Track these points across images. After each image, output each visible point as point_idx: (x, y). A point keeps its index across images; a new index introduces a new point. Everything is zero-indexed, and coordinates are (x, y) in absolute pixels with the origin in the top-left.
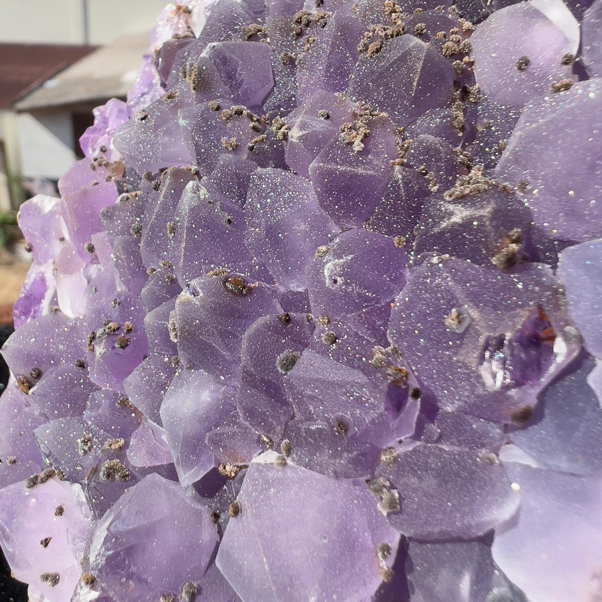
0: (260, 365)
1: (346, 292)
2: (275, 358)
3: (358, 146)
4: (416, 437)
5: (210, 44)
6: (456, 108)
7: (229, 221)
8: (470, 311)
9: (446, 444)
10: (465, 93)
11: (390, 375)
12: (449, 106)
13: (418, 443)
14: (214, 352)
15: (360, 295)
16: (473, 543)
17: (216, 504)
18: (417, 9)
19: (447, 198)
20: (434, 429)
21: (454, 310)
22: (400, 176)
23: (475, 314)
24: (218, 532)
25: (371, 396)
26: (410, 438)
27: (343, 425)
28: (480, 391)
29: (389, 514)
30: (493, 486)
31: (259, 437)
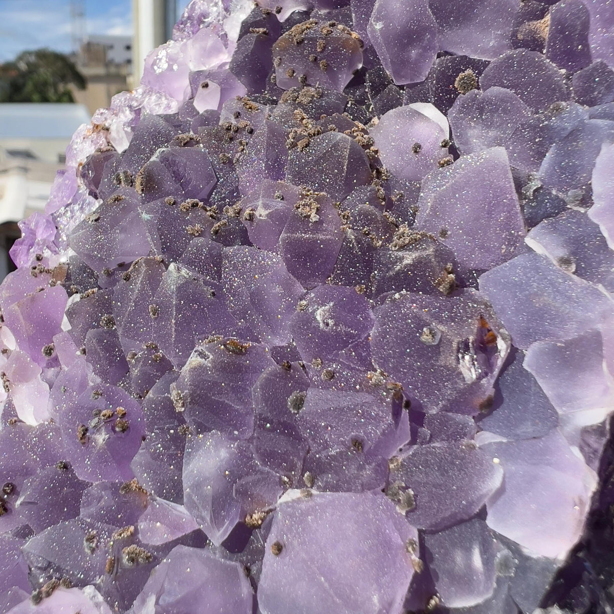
0: (275, 409)
1: (336, 331)
2: (286, 401)
3: (314, 218)
4: (413, 442)
5: (159, 149)
6: (375, 184)
7: (213, 294)
8: (438, 327)
9: (438, 442)
10: (379, 173)
11: (391, 389)
12: (370, 184)
13: (415, 447)
14: (226, 408)
15: (347, 334)
16: (473, 520)
17: (247, 557)
18: (323, 115)
19: (393, 249)
20: (425, 431)
21: (425, 329)
22: (353, 237)
23: (442, 328)
24: (252, 586)
25: (379, 410)
26: (408, 444)
27: (358, 443)
28: (461, 385)
29: (407, 513)
30: (482, 465)
31: (280, 478)
